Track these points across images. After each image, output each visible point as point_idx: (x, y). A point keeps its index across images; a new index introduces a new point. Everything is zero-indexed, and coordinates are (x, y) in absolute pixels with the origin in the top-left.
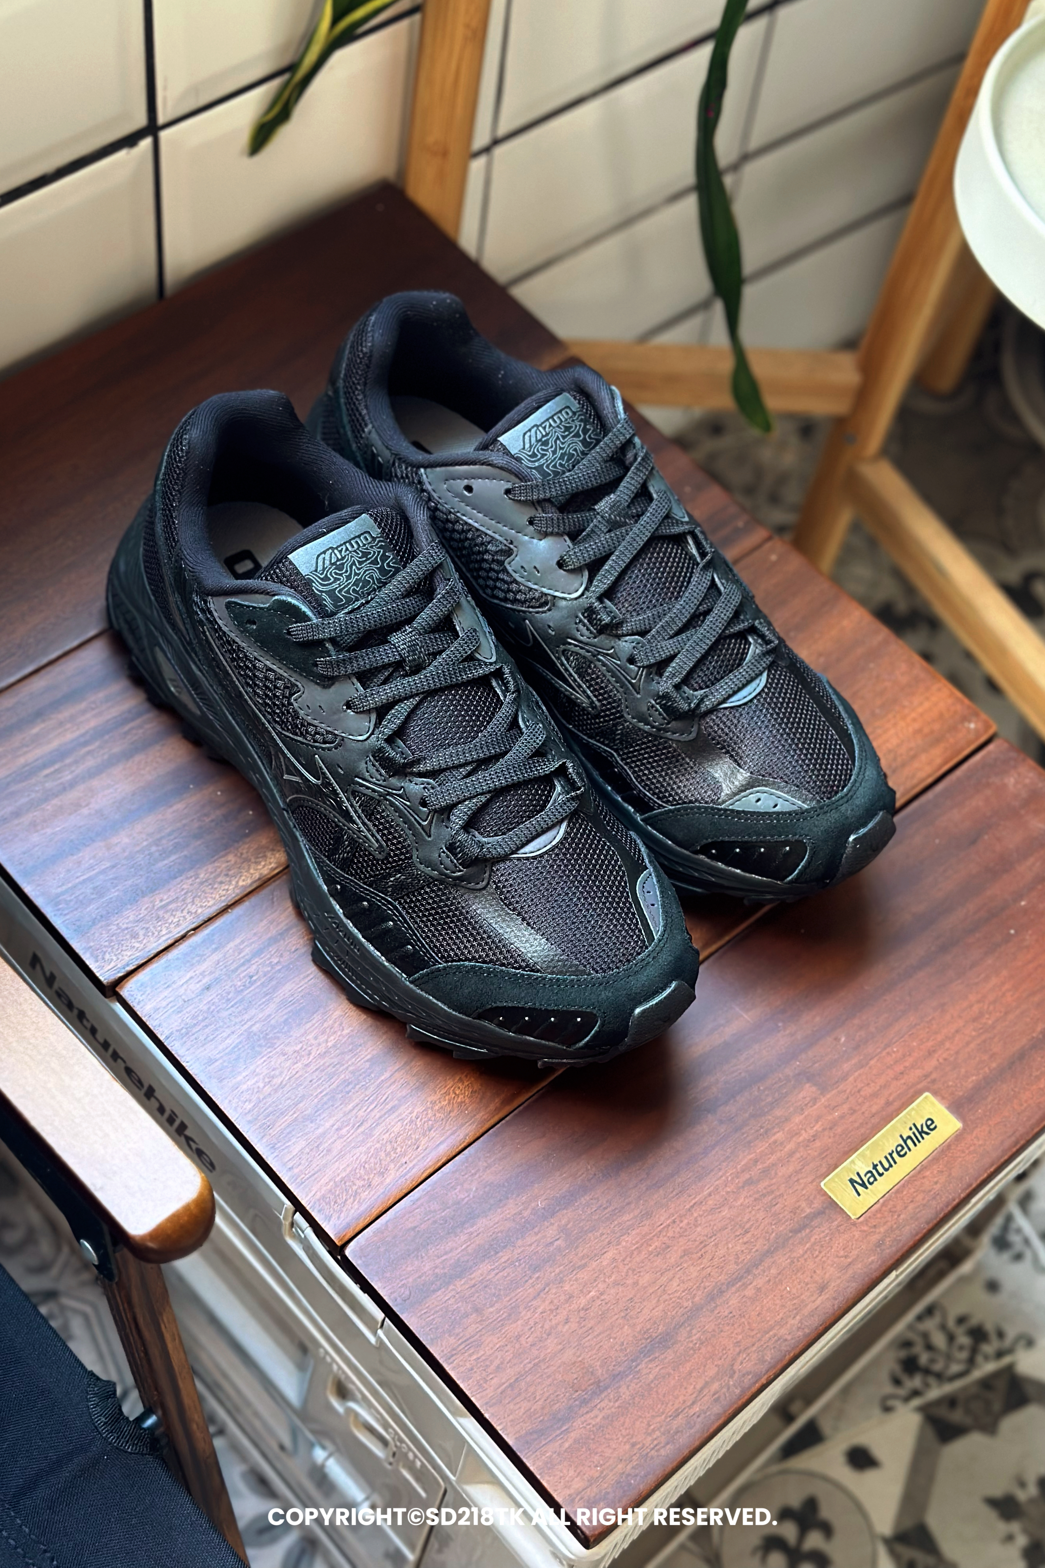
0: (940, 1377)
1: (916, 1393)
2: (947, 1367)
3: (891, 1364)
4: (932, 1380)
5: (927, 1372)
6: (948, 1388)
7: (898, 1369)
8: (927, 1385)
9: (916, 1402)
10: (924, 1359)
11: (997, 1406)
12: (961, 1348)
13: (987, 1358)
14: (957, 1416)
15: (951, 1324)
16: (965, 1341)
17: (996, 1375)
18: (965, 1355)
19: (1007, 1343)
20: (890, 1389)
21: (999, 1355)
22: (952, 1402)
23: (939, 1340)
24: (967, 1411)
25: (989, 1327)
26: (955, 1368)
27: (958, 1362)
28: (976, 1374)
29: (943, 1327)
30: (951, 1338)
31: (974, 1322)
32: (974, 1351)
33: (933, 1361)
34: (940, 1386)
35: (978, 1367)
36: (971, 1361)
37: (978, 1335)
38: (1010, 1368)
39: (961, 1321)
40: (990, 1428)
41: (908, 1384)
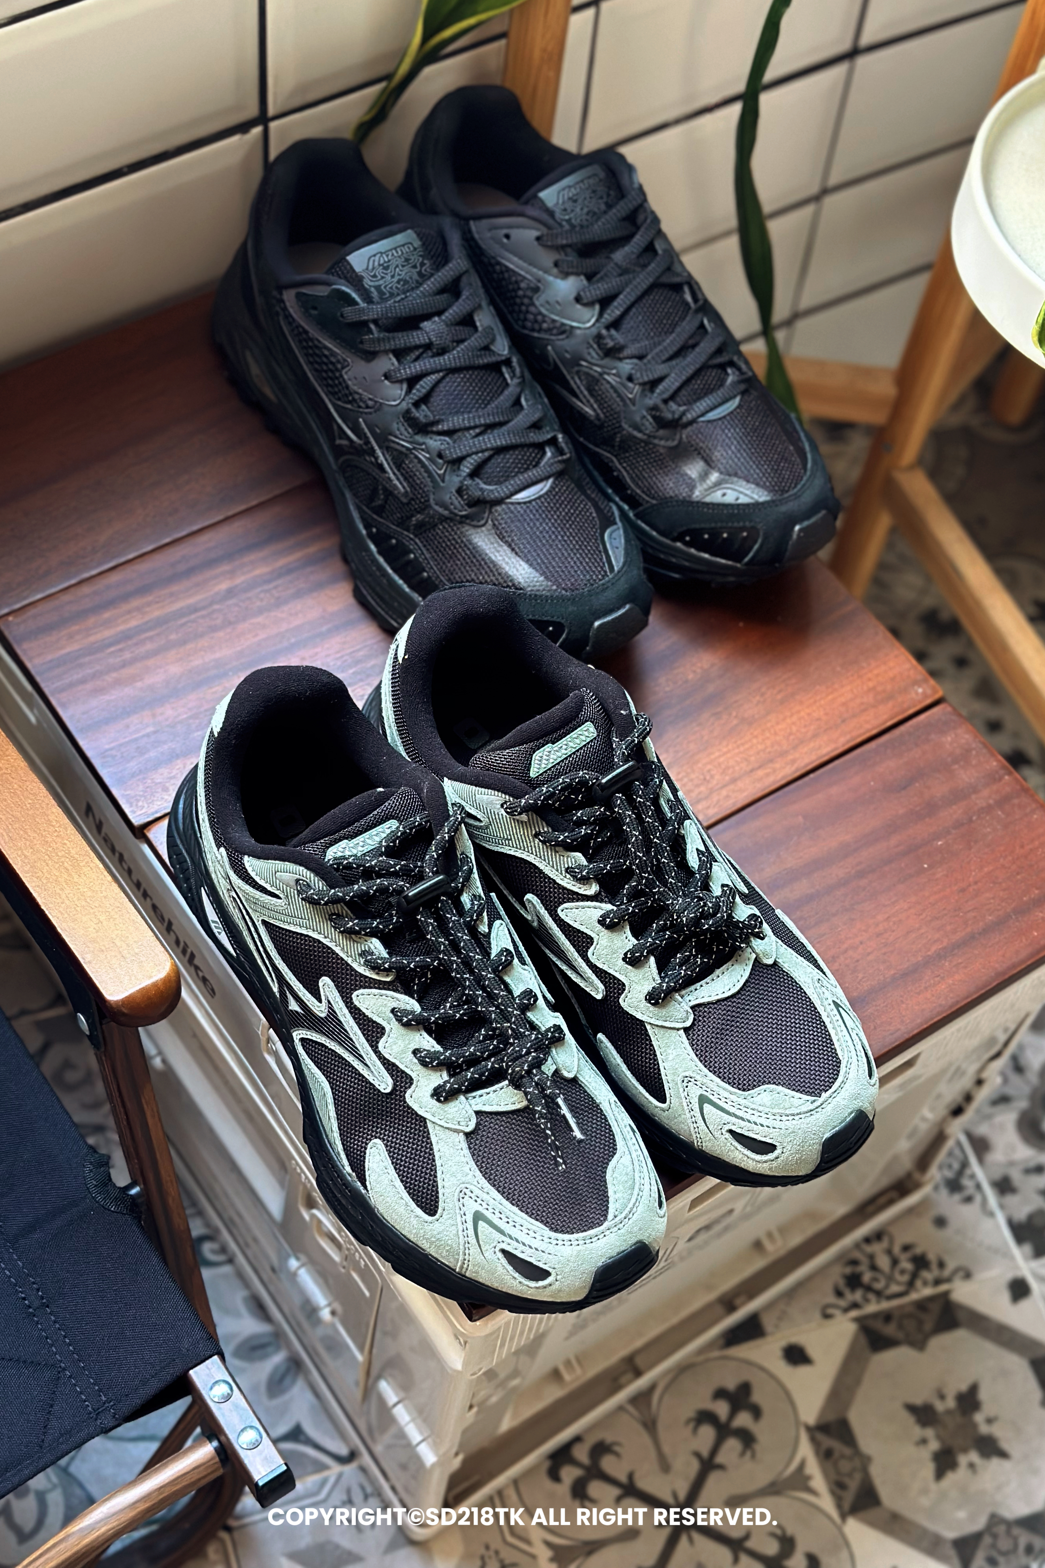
0: (879, 1294)
1: (855, 1306)
2: (887, 1286)
3: (837, 1275)
4: (871, 1296)
5: (868, 1289)
6: (885, 1305)
7: (841, 1283)
8: (867, 1301)
9: (854, 1313)
10: (867, 1277)
11: (928, 1326)
12: (903, 1272)
13: (925, 1283)
14: (890, 1330)
15: (897, 1250)
16: (908, 1266)
17: (932, 1299)
18: (905, 1278)
19: (946, 1273)
20: (832, 1299)
21: (937, 1282)
22: (887, 1317)
23: (884, 1262)
24: (900, 1327)
25: (932, 1257)
26: (895, 1288)
27: (898, 1283)
28: (914, 1296)
29: (889, 1252)
30: (895, 1262)
31: (918, 1251)
32: (914, 1276)
33: (875, 1279)
34: (878, 1302)
35: (917, 1290)
36: (911, 1284)
37: (921, 1262)
38: (946, 1294)
39: (906, 1248)
40: (920, 1344)
41: (850, 1297)
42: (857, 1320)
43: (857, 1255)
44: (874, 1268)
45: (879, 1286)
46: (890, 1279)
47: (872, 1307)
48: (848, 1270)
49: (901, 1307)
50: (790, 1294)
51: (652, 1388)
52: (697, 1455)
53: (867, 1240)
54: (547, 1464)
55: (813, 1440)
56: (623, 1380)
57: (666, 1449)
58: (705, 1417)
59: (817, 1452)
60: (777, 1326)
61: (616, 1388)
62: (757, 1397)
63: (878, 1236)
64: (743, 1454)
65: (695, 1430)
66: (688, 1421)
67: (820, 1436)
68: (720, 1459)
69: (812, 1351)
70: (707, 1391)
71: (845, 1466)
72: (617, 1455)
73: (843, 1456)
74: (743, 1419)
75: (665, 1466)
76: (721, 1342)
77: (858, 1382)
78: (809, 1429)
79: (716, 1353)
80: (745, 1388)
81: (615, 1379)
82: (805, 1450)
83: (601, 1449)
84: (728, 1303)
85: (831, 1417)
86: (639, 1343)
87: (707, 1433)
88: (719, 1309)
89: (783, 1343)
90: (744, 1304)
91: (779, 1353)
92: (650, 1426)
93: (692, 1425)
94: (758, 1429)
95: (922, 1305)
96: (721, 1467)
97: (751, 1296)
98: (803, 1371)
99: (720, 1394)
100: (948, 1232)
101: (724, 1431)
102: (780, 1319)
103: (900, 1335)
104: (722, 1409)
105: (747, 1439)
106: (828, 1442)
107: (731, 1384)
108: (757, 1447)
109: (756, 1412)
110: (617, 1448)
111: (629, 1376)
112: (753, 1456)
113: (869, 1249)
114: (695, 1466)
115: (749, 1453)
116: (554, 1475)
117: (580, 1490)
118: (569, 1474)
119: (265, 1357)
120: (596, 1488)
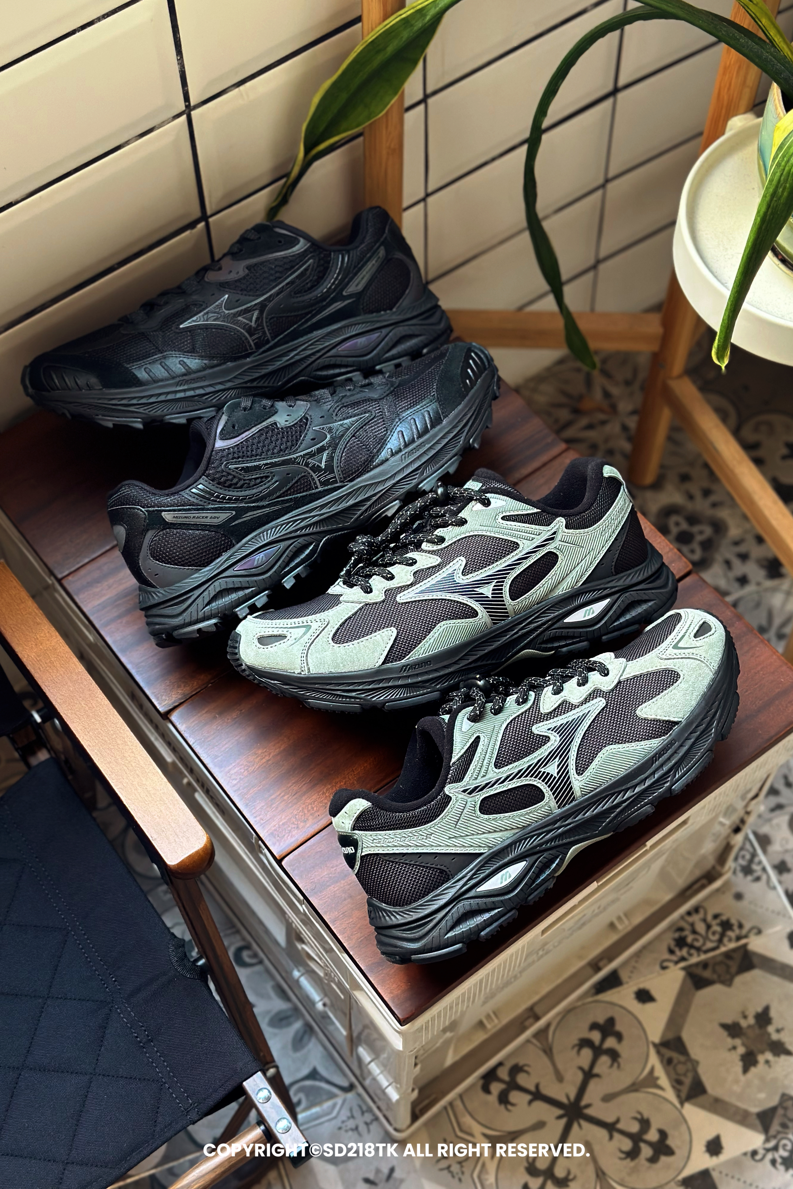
0: (698, 949)
1: (683, 959)
2: (704, 944)
3: (669, 940)
4: (693, 951)
5: (691, 946)
6: (703, 957)
7: (672, 944)
8: (691, 955)
9: (683, 964)
10: (689, 939)
11: (734, 969)
13: (730, 940)
17: (735, 950)
19: (744, 931)
21: (739, 938)
22: (705, 965)
25: (734, 921)
28: (723, 949)
31: (724, 918)
32: (722, 935)
35: (724, 945)
37: (726, 926)
38: (745, 946)
40: (728, 982)
41: (679, 953)
42: (684, 969)
43: (683, 924)
44: (694, 932)
45: (697, 944)
46: (706, 938)
47: (695, 959)
48: (677, 935)
49: (714, 957)
50: (638, 955)
51: (548, 1026)
52: (581, 1068)
53: (689, 913)
54: (481, 1082)
55: (658, 1052)
56: (527, 1023)
57: (560, 1066)
58: (585, 1043)
59: (662, 1061)
60: (630, 977)
61: (523, 1029)
62: (618, 1027)
63: (696, 909)
64: (611, 1066)
65: (579, 1052)
66: (574, 1047)
67: (664, 1050)
68: (596, 1070)
69: (654, 993)
70: (586, 1025)
71: (681, 1069)
72: (527, 1072)
73: (679, 1062)
74: (611, 1042)
75: (560, 1078)
76: (593, 991)
77: (687, 1011)
78: (655, 1045)
79: (590, 999)
80: (611, 1021)
81: (522, 1023)
82: (654, 1060)
83: (516, 1070)
84: (595, 966)
85: (670, 1036)
86: (536, 998)
87: (587, 1053)
88: (590, 970)
89: (635, 989)
90: (605, 965)
91: (633, 996)
92: (548, 1052)
93: (576, 1049)
94: (621, 1048)
95: (728, 955)
96: (597, 1076)
97: (611, 960)
98: (649, 1006)
99: (594, 1026)
100: (744, 903)
101: (598, 1051)
103: (715, 977)
104: (596, 1036)
105: (614, 1055)
106: (668, 1053)
107: (601, 1020)
108: (620, 1060)
109: (619, 1037)
110: (526, 1068)
111: (531, 1020)
112: (619, 1066)
113: (690, 919)
114: (580, 1076)
115: (616, 1065)
116: (486, 1089)
117: (503, 1099)
118: (496, 1088)
119: (289, 1024)
120: (515, 1096)
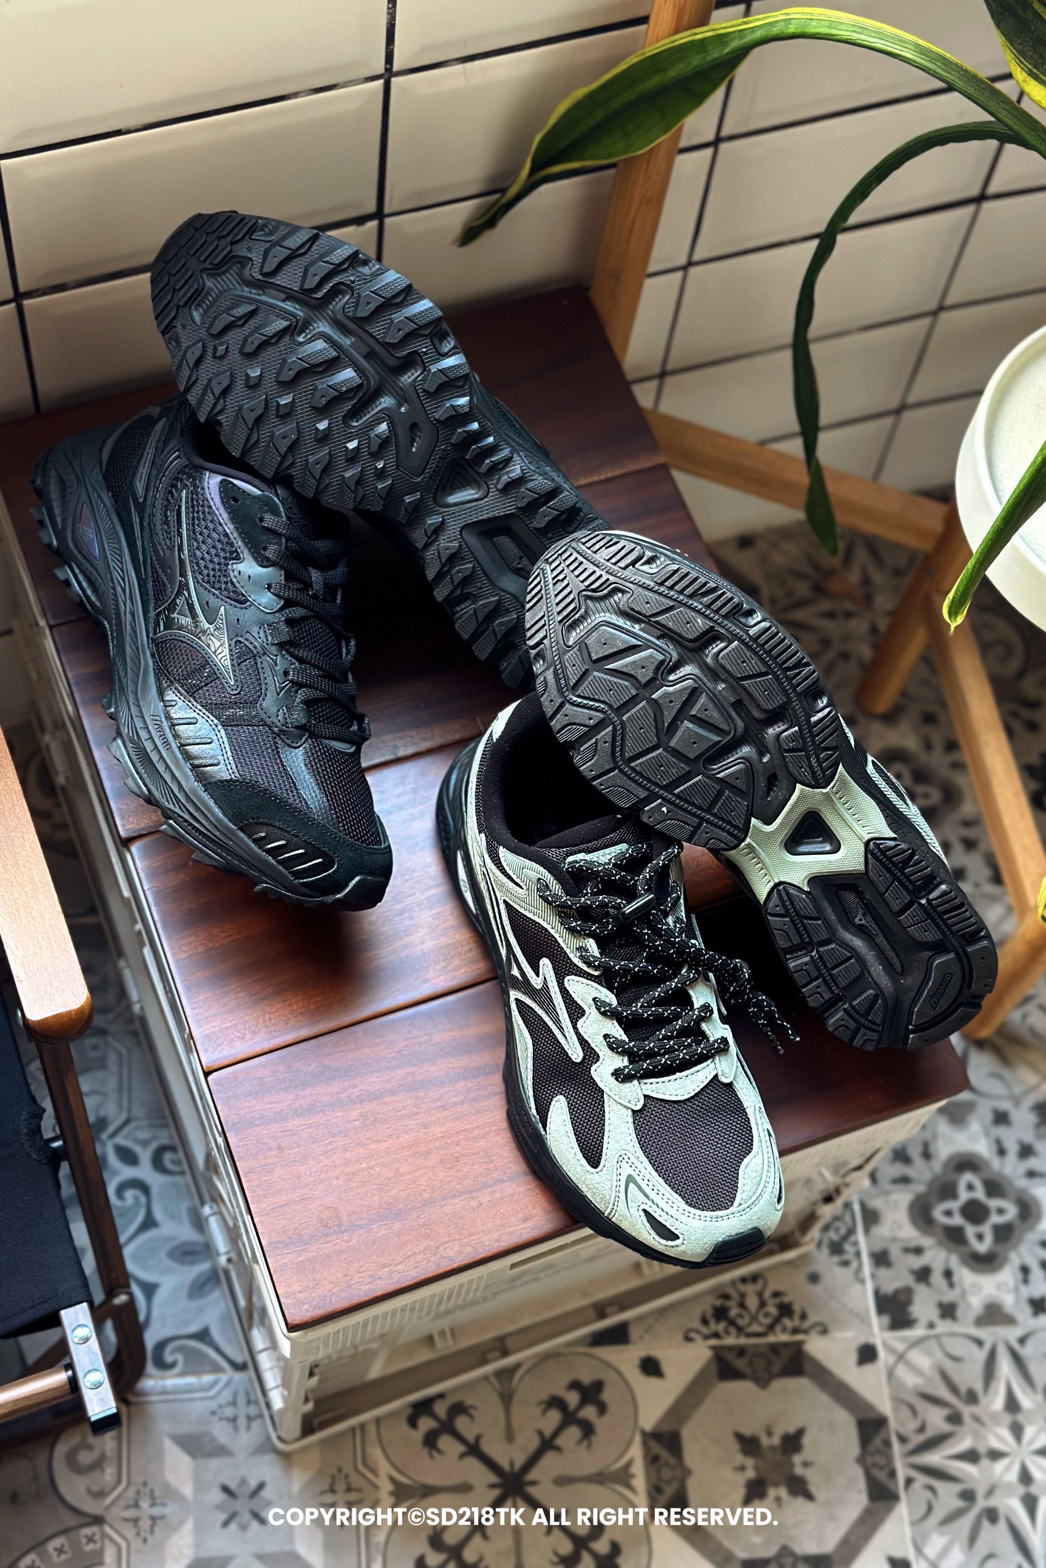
0: (740, 1330)
1: (716, 1335)
2: (749, 1325)
3: (707, 1305)
4: (733, 1330)
5: (732, 1323)
6: (743, 1341)
7: (709, 1312)
8: (728, 1333)
9: (713, 1342)
10: (733, 1312)
11: (776, 1368)
12: (767, 1315)
13: (784, 1330)
14: (740, 1364)
15: (767, 1294)
16: (773, 1310)
17: (785, 1345)
18: (768, 1321)
19: (806, 1325)
20: (697, 1325)
21: (795, 1331)
22: (741, 1351)
23: (752, 1302)
24: (751, 1363)
25: (797, 1308)
26: (756, 1328)
27: (760, 1324)
28: (771, 1339)
29: (760, 1294)
30: (763, 1304)
31: (786, 1299)
32: (777, 1321)
33: (741, 1316)
34: (738, 1336)
35: (775, 1334)
36: (771, 1328)
37: (786, 1310)
38: (800, 1344)
39: (776, 1294)
40: (763, 1382)
41: (714, 1326)
42: (713, 1348)
43: (731, 1291)
44: (742, 1305)
45: (741, 1322)
46: (754, 1318)
47: (731, 1340)
48: (719, 1303)
49: (756, 1346)
50: (662, 1312)
51: (517, 1366)
52: (540, 1433)
53: (744, 1280)
54: (409, 1411)
55: (645, 1444)
56: (490, 1356)
57: (516, 1422)
58: (556, 1402)
59: (646, 1456)
60: (641, 1337)
61: (484, 1361)
62: (606, 1396)
63: (755, 1278)
64: (580, 1442)
65: (544, 1412)
66: (540, 1403)
67: (652, 1443)
68: (559, 1441)
69: (665, 1367)
70: (566, 1379)
71: (666, 1473)
72: (471, 1417)
73: (667, 1465)
74: (589, 1412)
75: (510, 1437)
76: (589, 1340)
77: (699, 1402)
78: (644, 1434)
79: (582, 1349)
80: (598, 1386)
81: (485, 1353)
82: (636, 1452)
83: (458, 1409)
84: (601, 1310)
85: (667, 1428)
86: (511, 1328)
87: (554, 1417)
88: (592, 1313)
89: (642, 1353)
90: (614, 1314)
91: (637, 1362)
92: (507, 1398)
93: (543, 1407)
94: (601, 1424)
95: (775, 1349)
96: (558, 1449)
97: (623, 1308)
98: (654, 1382)
99: (575, 1385)
100: (818, 1289)
101: (569, 1418)
102: (646, 1331)
103: (748, 1371)
104: (573, 1399)
105: (588, 1430)
106: (657, 1449)
107: (586, 1379)
108: (594, 1439)
109: (602, 1408)
110: (472, 1412)
111: (496, 1354)
112: (589, 1446)
113: (742, 1288)
114: (534, 1443)
115: (585, 1443)
116: (413, 1422)
117: (430, 1441)
118: (426, 1424)
119: (193, 1263)
120: (445, 1442)
